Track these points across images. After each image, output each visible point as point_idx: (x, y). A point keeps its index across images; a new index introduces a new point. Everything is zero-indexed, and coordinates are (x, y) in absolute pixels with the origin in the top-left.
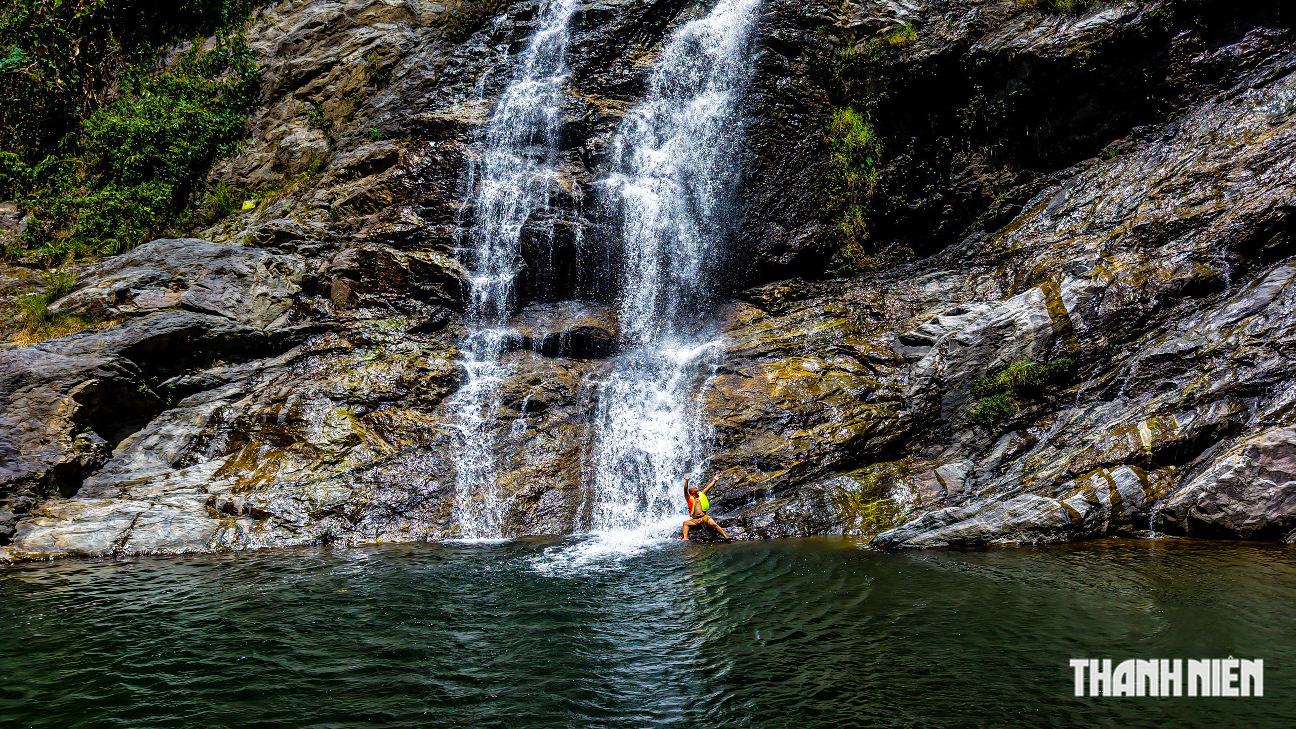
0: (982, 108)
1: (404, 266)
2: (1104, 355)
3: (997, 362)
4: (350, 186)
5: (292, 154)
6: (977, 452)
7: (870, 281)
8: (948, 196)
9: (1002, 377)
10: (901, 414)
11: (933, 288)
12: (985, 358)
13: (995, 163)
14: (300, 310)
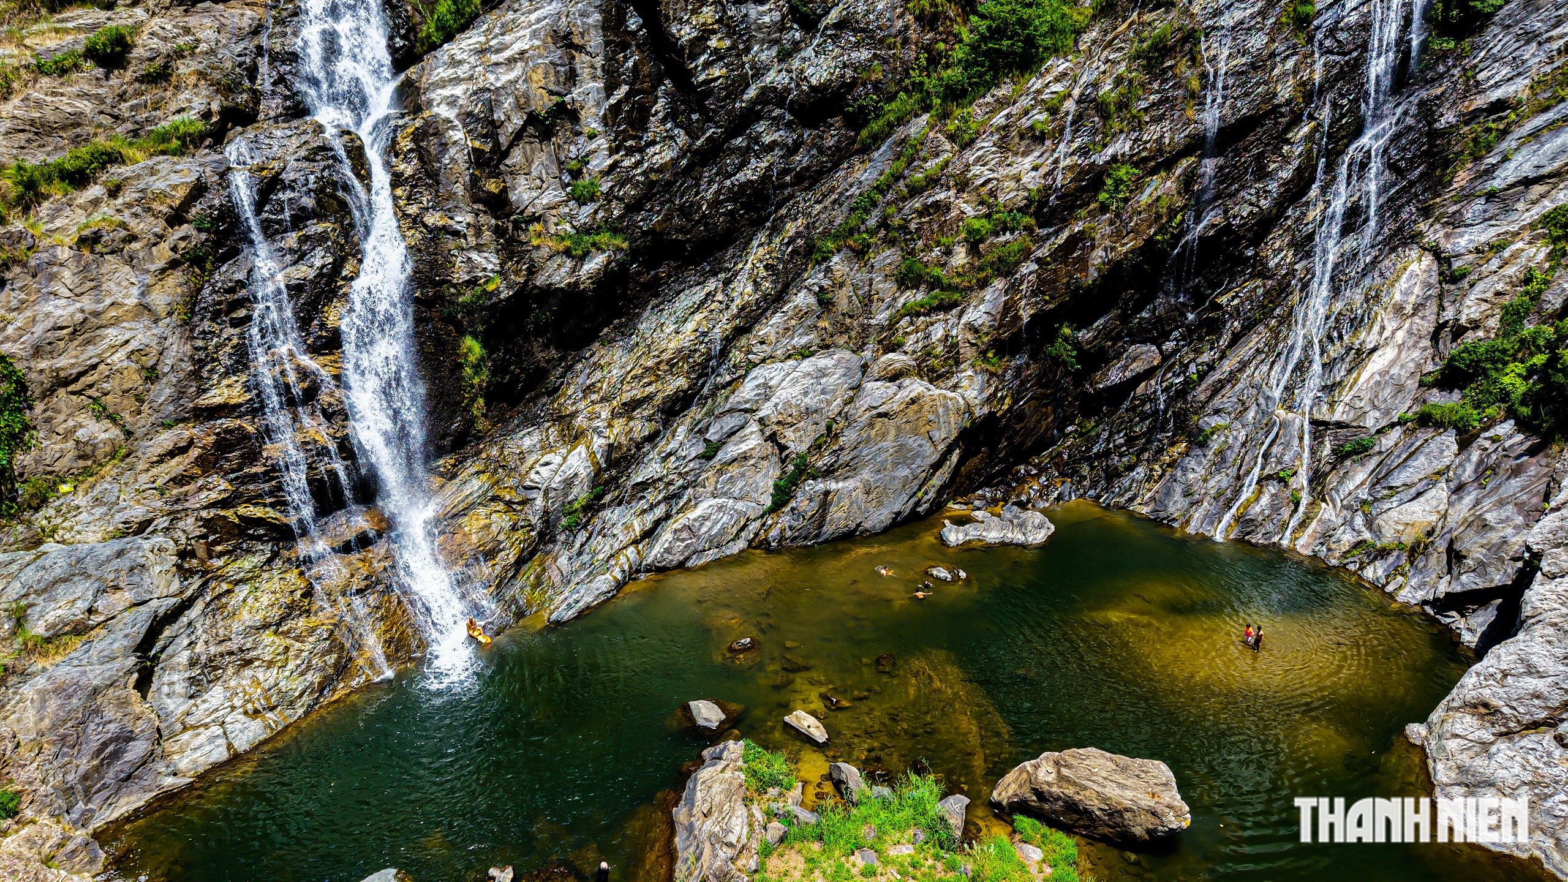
0: (537, 318)
1: (236, 521)
2: (614, 479)
3: (571, 497)
4: (163, 467)
5: (94, 446)
6: (568, 544)
7: (493, 442)
8: (523, 370)
9: (576, 505)
10: (533, 533)
11: (527, 442)
12: (566, 495)
13: (546, 347)
14: (184, 573)
